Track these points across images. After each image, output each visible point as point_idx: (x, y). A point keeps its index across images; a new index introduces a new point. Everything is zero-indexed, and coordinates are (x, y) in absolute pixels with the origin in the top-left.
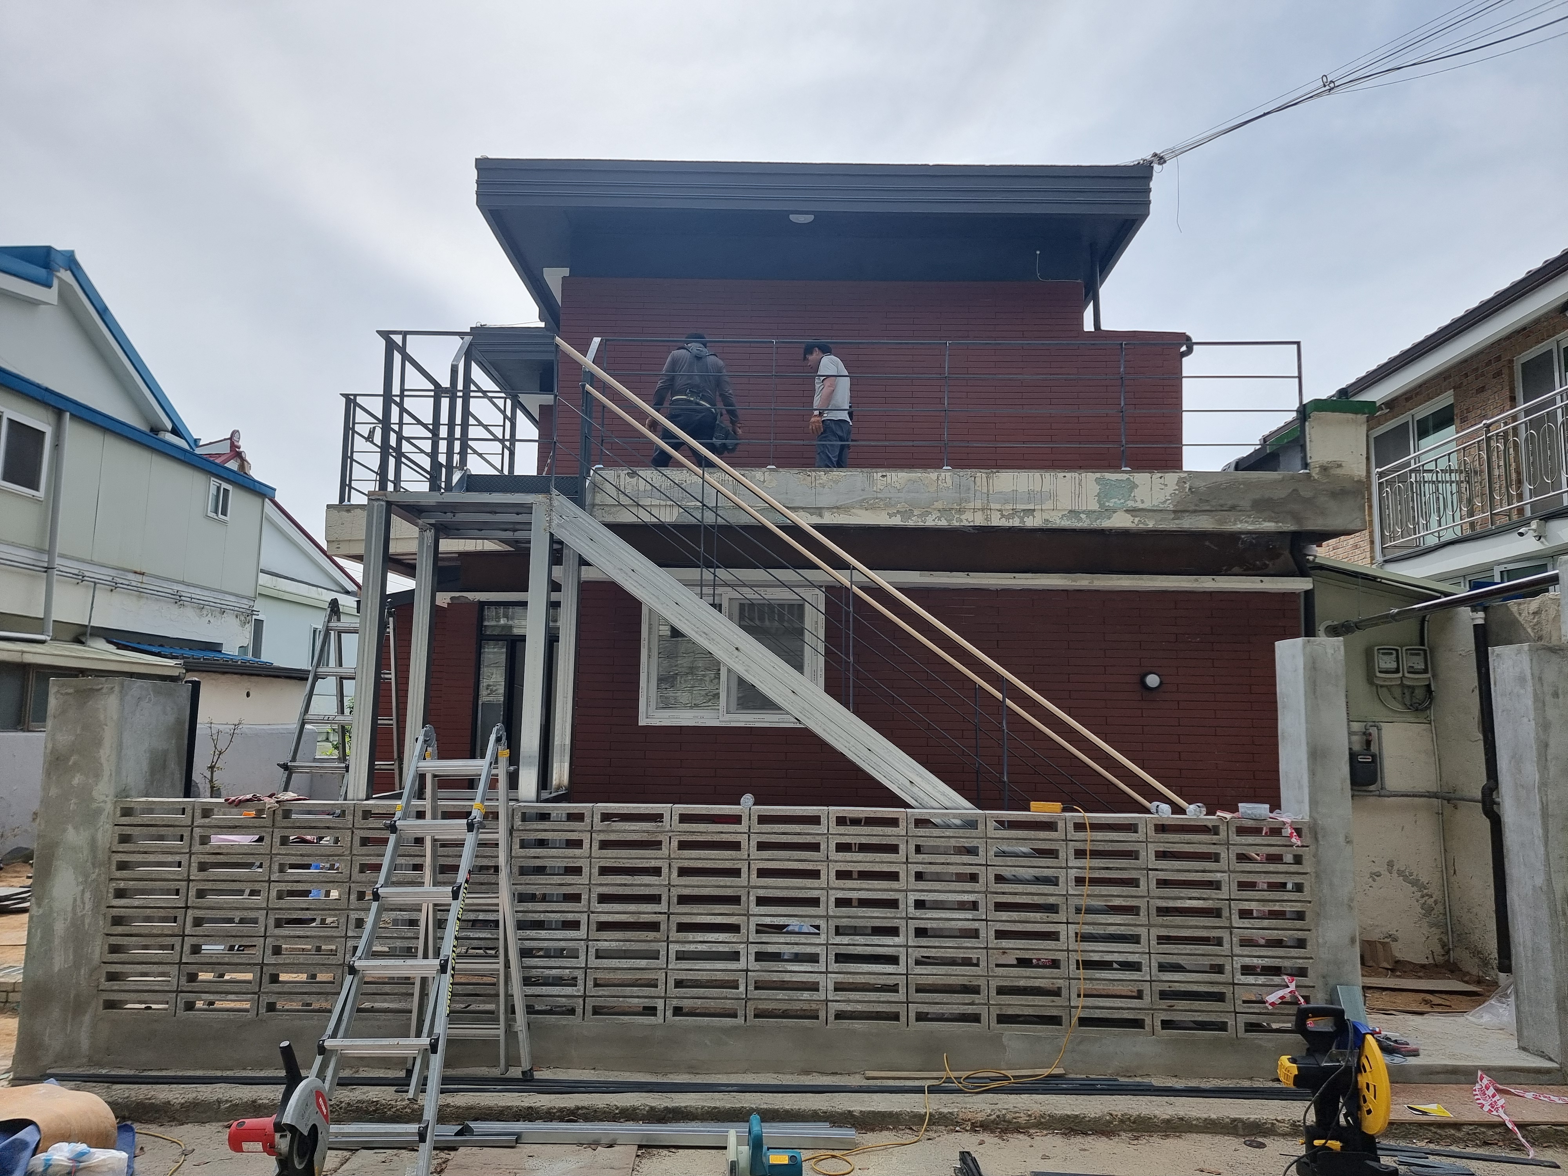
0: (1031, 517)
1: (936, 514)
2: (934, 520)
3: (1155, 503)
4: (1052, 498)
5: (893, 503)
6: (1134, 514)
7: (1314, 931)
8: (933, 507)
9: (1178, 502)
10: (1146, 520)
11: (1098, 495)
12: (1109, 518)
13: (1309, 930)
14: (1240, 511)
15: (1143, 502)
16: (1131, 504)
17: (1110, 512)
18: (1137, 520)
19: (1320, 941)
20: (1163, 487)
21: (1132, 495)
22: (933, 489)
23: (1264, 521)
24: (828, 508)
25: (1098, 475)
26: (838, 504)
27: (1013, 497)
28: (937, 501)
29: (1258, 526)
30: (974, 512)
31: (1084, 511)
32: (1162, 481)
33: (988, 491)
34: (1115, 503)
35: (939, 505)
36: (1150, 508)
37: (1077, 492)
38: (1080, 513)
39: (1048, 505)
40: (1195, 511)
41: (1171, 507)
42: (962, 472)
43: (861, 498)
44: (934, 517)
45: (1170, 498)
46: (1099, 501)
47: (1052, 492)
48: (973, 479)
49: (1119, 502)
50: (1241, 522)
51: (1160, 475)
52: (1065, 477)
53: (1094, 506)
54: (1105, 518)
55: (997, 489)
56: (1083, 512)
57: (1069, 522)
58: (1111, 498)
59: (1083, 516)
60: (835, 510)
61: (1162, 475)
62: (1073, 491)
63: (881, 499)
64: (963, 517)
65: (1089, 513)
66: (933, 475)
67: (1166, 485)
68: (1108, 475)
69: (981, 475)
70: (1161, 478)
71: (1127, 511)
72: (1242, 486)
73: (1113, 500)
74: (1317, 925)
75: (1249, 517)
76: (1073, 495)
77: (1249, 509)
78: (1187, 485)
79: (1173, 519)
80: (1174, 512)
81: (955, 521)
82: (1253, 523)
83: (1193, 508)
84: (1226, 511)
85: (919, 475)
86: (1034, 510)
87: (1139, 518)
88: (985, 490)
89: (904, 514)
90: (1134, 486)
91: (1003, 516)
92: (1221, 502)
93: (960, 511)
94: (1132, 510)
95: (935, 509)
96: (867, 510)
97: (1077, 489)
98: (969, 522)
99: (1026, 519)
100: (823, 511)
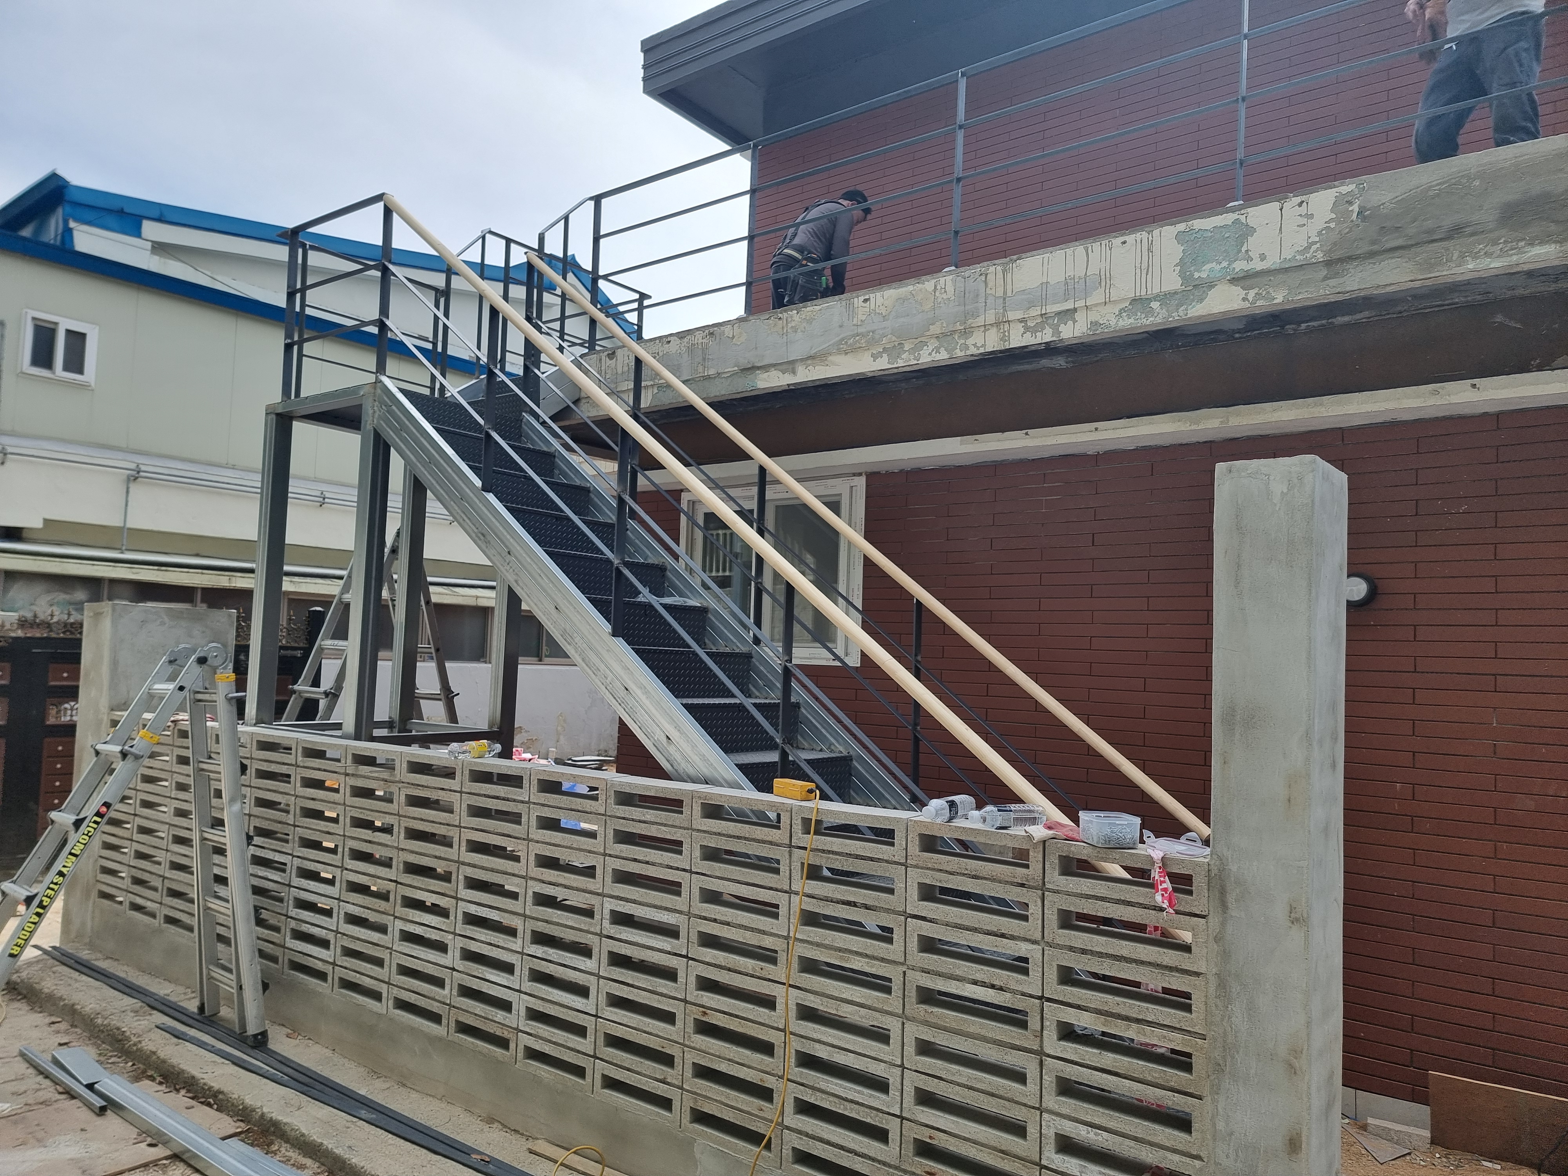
0: (1070, 323)
1: (933, 344)
2: (930, 354)
3: (1288, 254)
4: (1103, 284)
5: (877, 337)
6: (1248, 282)
7: (1208, 1100)
8: (928, 333)
9: (1335, 244)
10: (1271, 290)
11: (1182, 263)
12: (1201, 300)
13: (1200, 1098)
14: (1473, 234)
15: (1263, 257)
16: (1240, 266)
17: (1204, 287)
18: (1252, 294)
19: (1221, 1125)
20: (1304, 221)
21: (1244, 249)
22: (928, 306)
23: (1532, 244)
24: (802, 360)
25: (1181, 227)
26: (813, 352)
27: (1043, 294)
28: (933, 324)
29: (1515, 258)
30: (984, 332)
31: (1158, 296)
32: (1303, 210)
33: (1005, 292)
34: (1211, 270)
35: (935, 329)
36: (1277, 266)
37: (1145, 265)
38: (1150, 300)
39: (1097, 297)
40: (1372, 254)
41: (1320, 256)
42: (968, 271)
43: (837, 339)
44: (931, 348)
45: (1317, 239)
46: (1182, 274)
47: (1103, 273)
48: (983, 278)
49: (1218, 267)
50: (1475, 257)
51: (1298, 200)
52: (1124, 243)
53: (1173, 282)
54: (1193, 300)
55: (1018, 287)
56: (1156, 298)
57: (1132, 320)
58: (1204, 263)
59: (1155, 305)
60: (809, 362)
61: (1304, 198)
62: (1138, 265)
63: (863, 335)
64: (970, 341)
65: (1165, 298)
66: (928, 284)
67: (1311, 216)
68: (1198, 224)
69: (994, 269)
70: (1300, 204)
71: (1234, 281)
72: (1477, 183)
73: (1207, 267)
74: (1216, 1090)
75: (1495, 243)
76: (1138, 271)
77: (1491, 226)
78: (1355, 208)
79: (1326, 278)
80: (1328, 263)
81: (958, 350)
82: (1503, 253)
83: (1365, 248)
84: (1441, 240)
85: (911, 288)
86: (1075, 310)
87: (1256, 290)
88: (1000, 293)
89: (893, 351)
90: (1245, 232)
91: (1027, 329)
92: (1429, 224)
93: (967, 332)
94: (1243, 278)
95: (931, 336)
96: (846, 354)
97: (1145, 258)
98: (978, 348)
99: (1062, 328)
100: (797, 365)
